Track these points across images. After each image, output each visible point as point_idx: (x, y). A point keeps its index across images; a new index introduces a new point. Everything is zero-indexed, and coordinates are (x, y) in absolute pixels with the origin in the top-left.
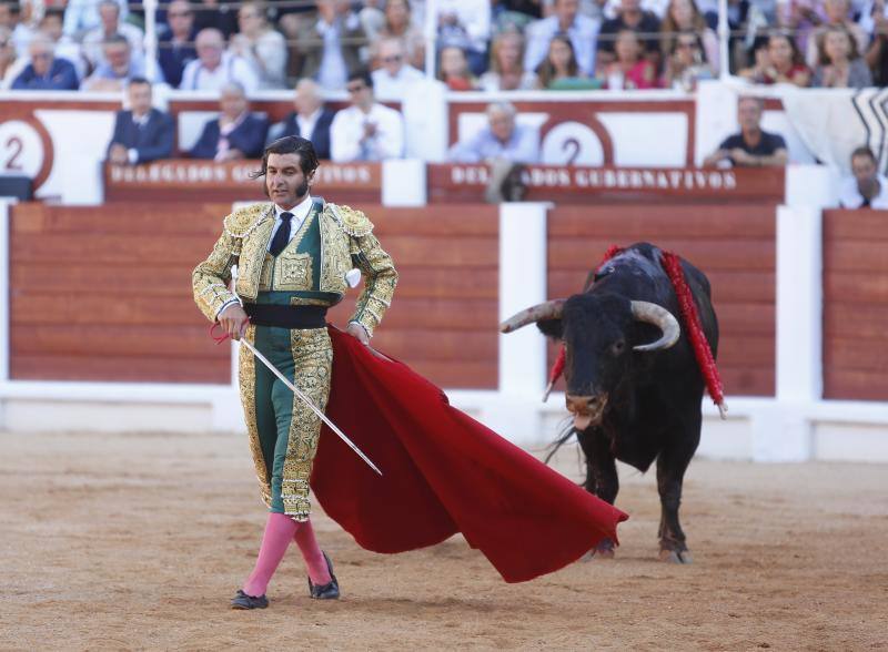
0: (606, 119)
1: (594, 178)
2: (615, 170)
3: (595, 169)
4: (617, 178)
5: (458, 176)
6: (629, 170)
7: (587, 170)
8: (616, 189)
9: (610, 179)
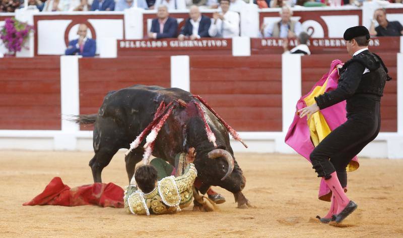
0: (325, 18)
1: (321, 43)
2: (329, 39)
3: (321, 39)
4: (330, 43)
5: (264, 43)
6: (335, 39)
7: (318, 39)
8: (330, 47)
9: (327, 43)
